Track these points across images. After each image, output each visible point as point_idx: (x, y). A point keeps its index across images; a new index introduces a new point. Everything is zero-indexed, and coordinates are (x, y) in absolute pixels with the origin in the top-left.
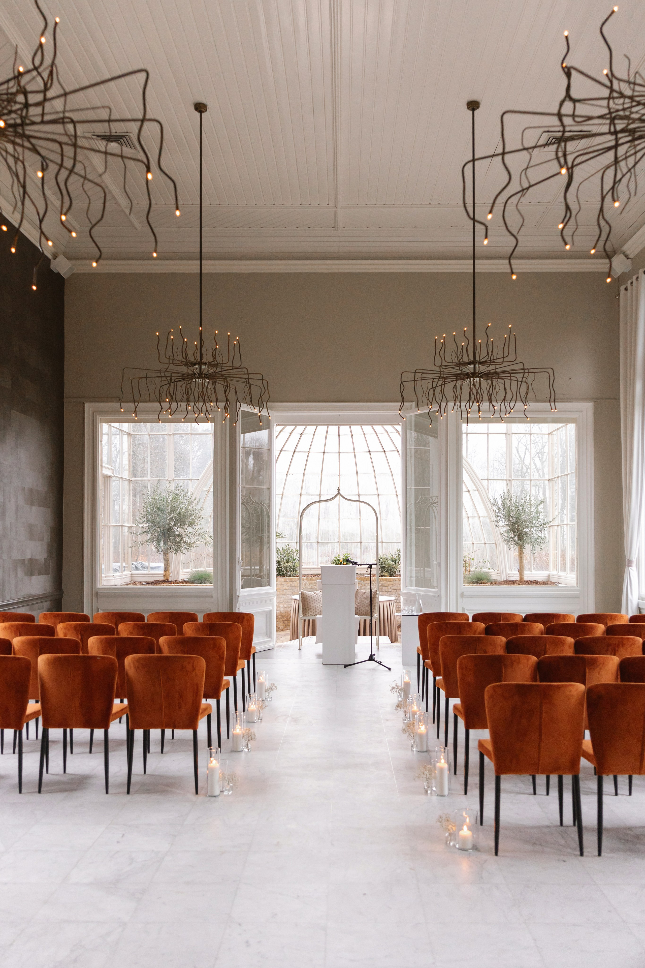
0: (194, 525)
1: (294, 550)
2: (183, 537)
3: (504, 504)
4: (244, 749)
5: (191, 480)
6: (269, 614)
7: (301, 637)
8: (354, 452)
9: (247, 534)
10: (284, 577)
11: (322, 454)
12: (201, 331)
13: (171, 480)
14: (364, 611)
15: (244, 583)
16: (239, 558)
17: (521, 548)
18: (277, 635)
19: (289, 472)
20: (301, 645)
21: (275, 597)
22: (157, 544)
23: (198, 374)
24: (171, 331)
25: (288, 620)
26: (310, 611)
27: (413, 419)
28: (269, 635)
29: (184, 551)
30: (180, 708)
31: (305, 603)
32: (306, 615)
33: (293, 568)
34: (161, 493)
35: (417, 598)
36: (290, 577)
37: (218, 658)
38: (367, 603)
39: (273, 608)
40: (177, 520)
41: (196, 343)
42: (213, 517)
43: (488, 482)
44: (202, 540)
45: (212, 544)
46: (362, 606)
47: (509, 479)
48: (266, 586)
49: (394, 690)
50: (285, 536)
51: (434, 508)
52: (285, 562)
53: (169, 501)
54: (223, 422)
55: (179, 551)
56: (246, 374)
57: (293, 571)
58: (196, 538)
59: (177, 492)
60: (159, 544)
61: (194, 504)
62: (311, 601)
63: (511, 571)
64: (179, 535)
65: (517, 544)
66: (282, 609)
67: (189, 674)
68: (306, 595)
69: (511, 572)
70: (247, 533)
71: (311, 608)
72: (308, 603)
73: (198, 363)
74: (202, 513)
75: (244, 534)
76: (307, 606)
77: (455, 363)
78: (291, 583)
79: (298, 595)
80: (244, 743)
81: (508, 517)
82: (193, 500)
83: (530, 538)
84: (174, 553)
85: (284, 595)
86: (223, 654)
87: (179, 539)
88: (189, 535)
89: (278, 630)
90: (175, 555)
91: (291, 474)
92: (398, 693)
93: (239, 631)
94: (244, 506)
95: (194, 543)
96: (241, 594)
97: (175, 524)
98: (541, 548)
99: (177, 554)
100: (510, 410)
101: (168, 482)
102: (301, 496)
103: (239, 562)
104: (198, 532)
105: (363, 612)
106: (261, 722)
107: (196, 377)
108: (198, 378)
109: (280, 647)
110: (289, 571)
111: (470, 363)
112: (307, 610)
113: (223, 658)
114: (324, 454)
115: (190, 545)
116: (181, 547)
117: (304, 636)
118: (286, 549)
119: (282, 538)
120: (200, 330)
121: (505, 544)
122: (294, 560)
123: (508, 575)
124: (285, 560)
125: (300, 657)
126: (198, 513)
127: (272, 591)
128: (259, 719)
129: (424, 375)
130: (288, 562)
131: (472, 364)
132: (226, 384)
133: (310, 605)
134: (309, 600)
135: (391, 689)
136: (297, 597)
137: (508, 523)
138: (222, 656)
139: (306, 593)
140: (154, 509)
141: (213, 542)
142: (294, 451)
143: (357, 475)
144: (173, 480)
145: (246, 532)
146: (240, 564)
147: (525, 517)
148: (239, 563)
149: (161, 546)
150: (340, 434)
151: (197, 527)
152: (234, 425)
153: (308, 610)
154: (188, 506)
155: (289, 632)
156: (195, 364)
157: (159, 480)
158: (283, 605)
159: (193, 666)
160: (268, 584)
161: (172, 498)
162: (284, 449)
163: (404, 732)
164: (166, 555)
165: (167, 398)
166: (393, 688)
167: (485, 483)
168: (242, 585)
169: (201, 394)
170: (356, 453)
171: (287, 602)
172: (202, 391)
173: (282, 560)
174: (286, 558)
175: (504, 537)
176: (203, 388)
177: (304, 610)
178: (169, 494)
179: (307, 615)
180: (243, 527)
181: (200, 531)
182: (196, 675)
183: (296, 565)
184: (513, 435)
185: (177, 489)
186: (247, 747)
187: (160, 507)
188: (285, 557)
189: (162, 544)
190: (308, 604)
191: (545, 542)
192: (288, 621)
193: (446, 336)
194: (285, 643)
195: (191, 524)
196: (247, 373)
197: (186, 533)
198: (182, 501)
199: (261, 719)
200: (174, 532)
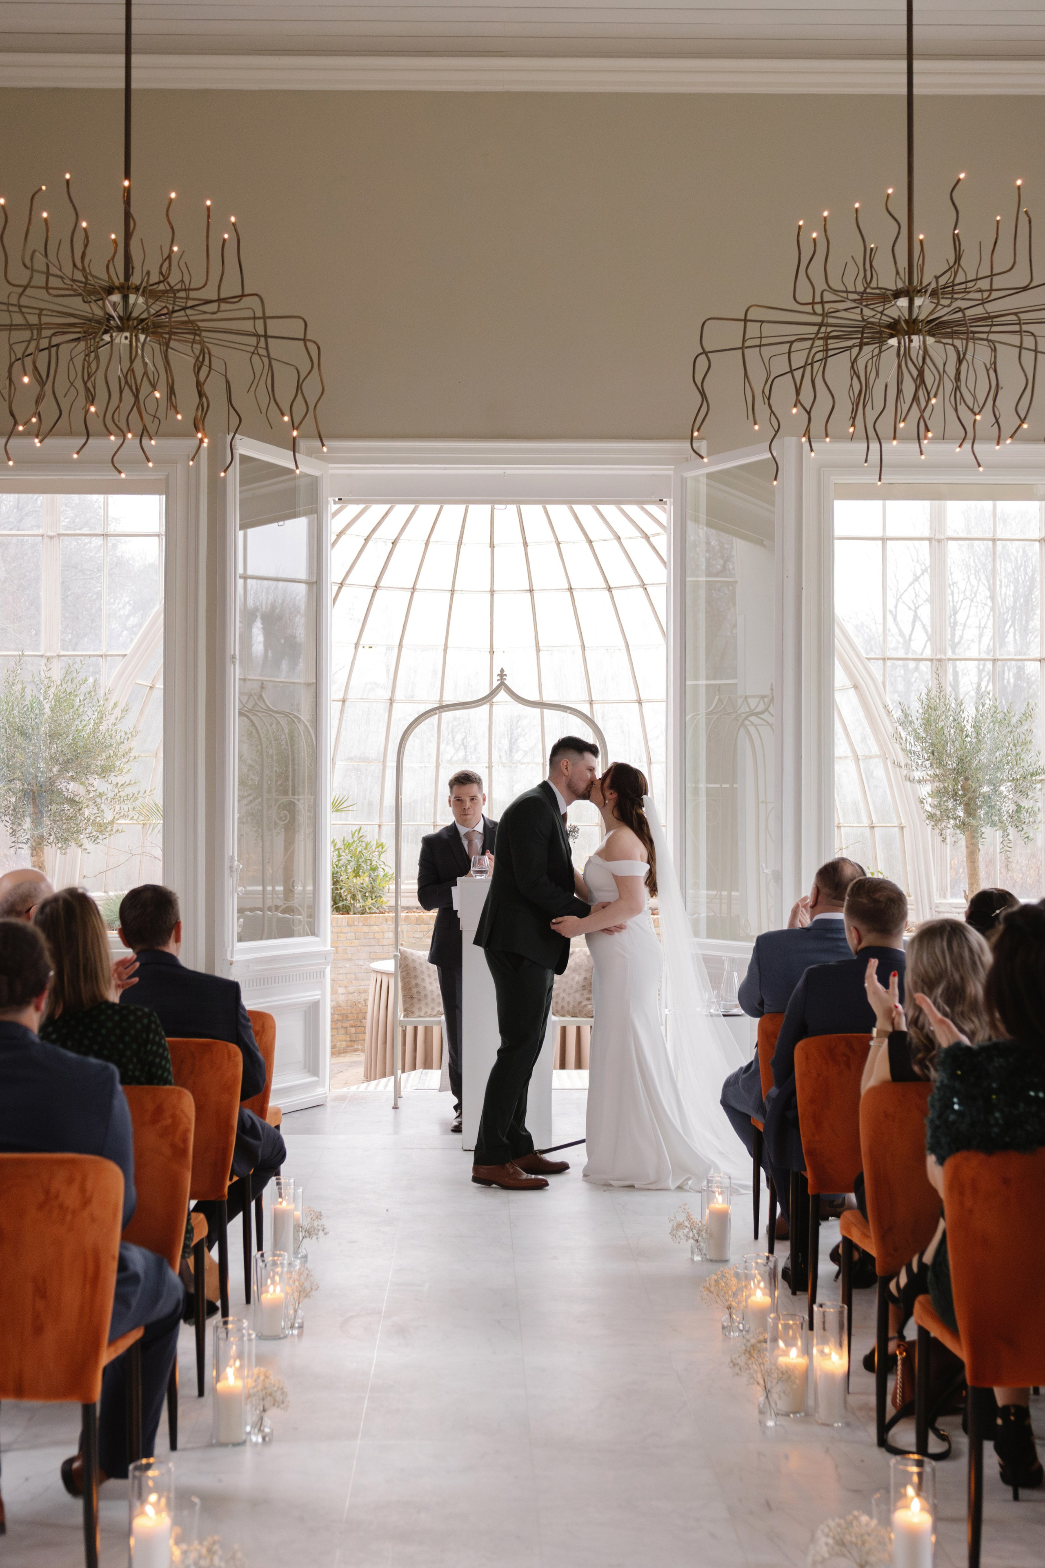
0: (113, 774)
1: (374, 843)
2: (84, 806)
3: (927, 723)
4: (249, 1433)
5: (106, 656)
6: (313, 1010)
7: (399, 1072)
8: (531, 591)
9: (251, 802)
10: (348, 914)
11: (449, 595)
12: (128, 190)
13: (53, 657)
14: (569, 1003)
15: (244, 927)
16: (232, 857)
17: (973, 837)
18: (331, 1065)
19: (362, 642)
20: (397, 1095)
21: (327, 964)
22: (13, 824)
23: (120, 318)
24: (41, 189)
25: (359, 1025)
26: (423, 1002)
27: (703, 489)
28: (312, 1067)
29: (88, 844)
30: (38, 1330)
31: (409, 982)
32: (413, 1013)
33: (372, 892)
34: (23, 689)
35: (726, 967)
36: (363, 914)
37: (168, 1151)
38: (578, 982)
39: (323, 995)
40: (68, 760)
41: (113, 236)
42: (161, 755)
43: (884, 664)
44: (131, 814)
45: (160, 827)
46: (564, 991)
47: (939, 657)
48: (304, 936)
49: (680, 1233)
50: (350, 808)
51: (752, 729)
52: (351, 875)
53: (47, 710)
54: (191, 463)
55: (73, 844)
56: (259, 318)
57: (369, 900)
58: (117, 809)
59: (70, 687)
60: (20, 824)
61: (112, 720)
62: (425, 976)
63: (945, 897)
64: (72, 802)
65: (963, 826)
66: (342, 998)
67: (69, 1217)
68: (414, 961)
69: (944, 901)
70: (251, 798)
71: (426, 996)
72: (419, 981)
73: (118, 288)
74: (134, 744)
75: (245, 801)
76: (415, 990)
77: (855, 292)
78: (366, 929)
79: (393, 961)
80: (251, 1416)
81: (936, 754)
82: (110, 708)
83: (999, 811)
84: (60, 848)
85: (350, 960)
86: (185, 1140)
87: (72, 810)
88: (98, 800)
89: (336, 1052)
90: (61, 853)
91: (367, 648)
92: (692, 1241)
93: (236, 1065)
94: (245, 719)
95: (112, 822)
96: (237, 958)
97: (64, 769)
98: (1028, 837)
99: (68, 850)
100: (1019, 422)
101: (43, 661)
102: (391, 704)
103: (231, 867)
104: (122, 794)
105: (566, 1006)
106: (300, 1335)
107: (111, 328)
108: (121, 329)
109: (342, 1098)
110: (359, 896)
111: (897, 295)
112: (416, 1000)
113: (185, 1151)
114: (452, 595)
115: (102, 828)
116: (78, 832)
117: (403, 1071)
118: (354, 842)
119: (343, 814)
120: (125, 187)
121: (930, 827)
122: (374, 869)
123: (937, 907)
124: (350, 870)
125: (397, 1125)
126: (123, 743)
127: (322, 948)
128: (292, 1327)
129: (768, 329)
130: (357, 875)
131: (905, 296)
132: (197, 347)
133: (425, 988)
134: (422, 972)
135: (673, 1230)
136: (389, 966)
137: (937, 771)
138: (181, 1145)
139: (412, 954)
140: (6, 732)
141: (162, 822)
142: (376, 586)
143: (538, 650)
144: (59, 656)
145: (249, 795)
146: (235, 875)
147: (983, 758)
148: (232, 871)
149: (25, 830)
150: (496, 542)
151: (120, 780)
152: (222, 474)
153: (419, 1000)
154: (98, 724)
155: (361, 1057)
156: (110, 291)
157: (19, 656)
158: (346, 987)
159: (83, 1189)
160: (312, 930)
161: (53, 703)
162: (348, 581)
163: (737, 1370)
164: (37, 853)
165: (25, 375)
166: (680, 1226)
167: (876, 668)
168: (238, 934)
169: (126, 377)
170: (535, 594)
171: (356, 979)
172: (131, 370)
173: (343, 869)
174: (352, 864)
175: (929, 808)
176: (132, 362)
177: (408, 1000)
178: (45, 692)
179: (417, 1014)
180: (242, 783)
181: (129, 790)
182: (93, 1220)
183: (378, 882)
184: (949, 542)
185: (69, 678)
186: (260, 1430)
187: (22, 727)
188: (349, 861)
189: (27, 823)
190: (417, 985)
191: (1037, 821)
192: (359, 1029)
193: (829, 215)
194: (353, 1088)
195: (105, 771)
196: (261, 315)
197: (91, 795)
198: (81, 709)
199: (301, 1327)
200: (60, 792)
